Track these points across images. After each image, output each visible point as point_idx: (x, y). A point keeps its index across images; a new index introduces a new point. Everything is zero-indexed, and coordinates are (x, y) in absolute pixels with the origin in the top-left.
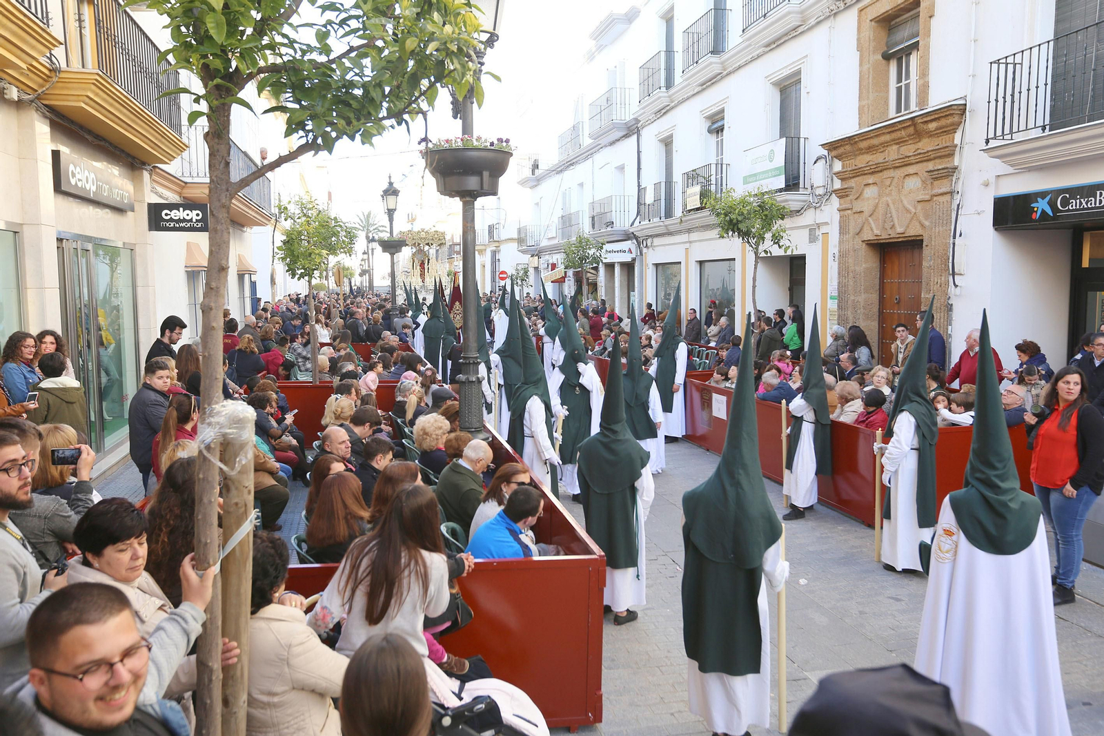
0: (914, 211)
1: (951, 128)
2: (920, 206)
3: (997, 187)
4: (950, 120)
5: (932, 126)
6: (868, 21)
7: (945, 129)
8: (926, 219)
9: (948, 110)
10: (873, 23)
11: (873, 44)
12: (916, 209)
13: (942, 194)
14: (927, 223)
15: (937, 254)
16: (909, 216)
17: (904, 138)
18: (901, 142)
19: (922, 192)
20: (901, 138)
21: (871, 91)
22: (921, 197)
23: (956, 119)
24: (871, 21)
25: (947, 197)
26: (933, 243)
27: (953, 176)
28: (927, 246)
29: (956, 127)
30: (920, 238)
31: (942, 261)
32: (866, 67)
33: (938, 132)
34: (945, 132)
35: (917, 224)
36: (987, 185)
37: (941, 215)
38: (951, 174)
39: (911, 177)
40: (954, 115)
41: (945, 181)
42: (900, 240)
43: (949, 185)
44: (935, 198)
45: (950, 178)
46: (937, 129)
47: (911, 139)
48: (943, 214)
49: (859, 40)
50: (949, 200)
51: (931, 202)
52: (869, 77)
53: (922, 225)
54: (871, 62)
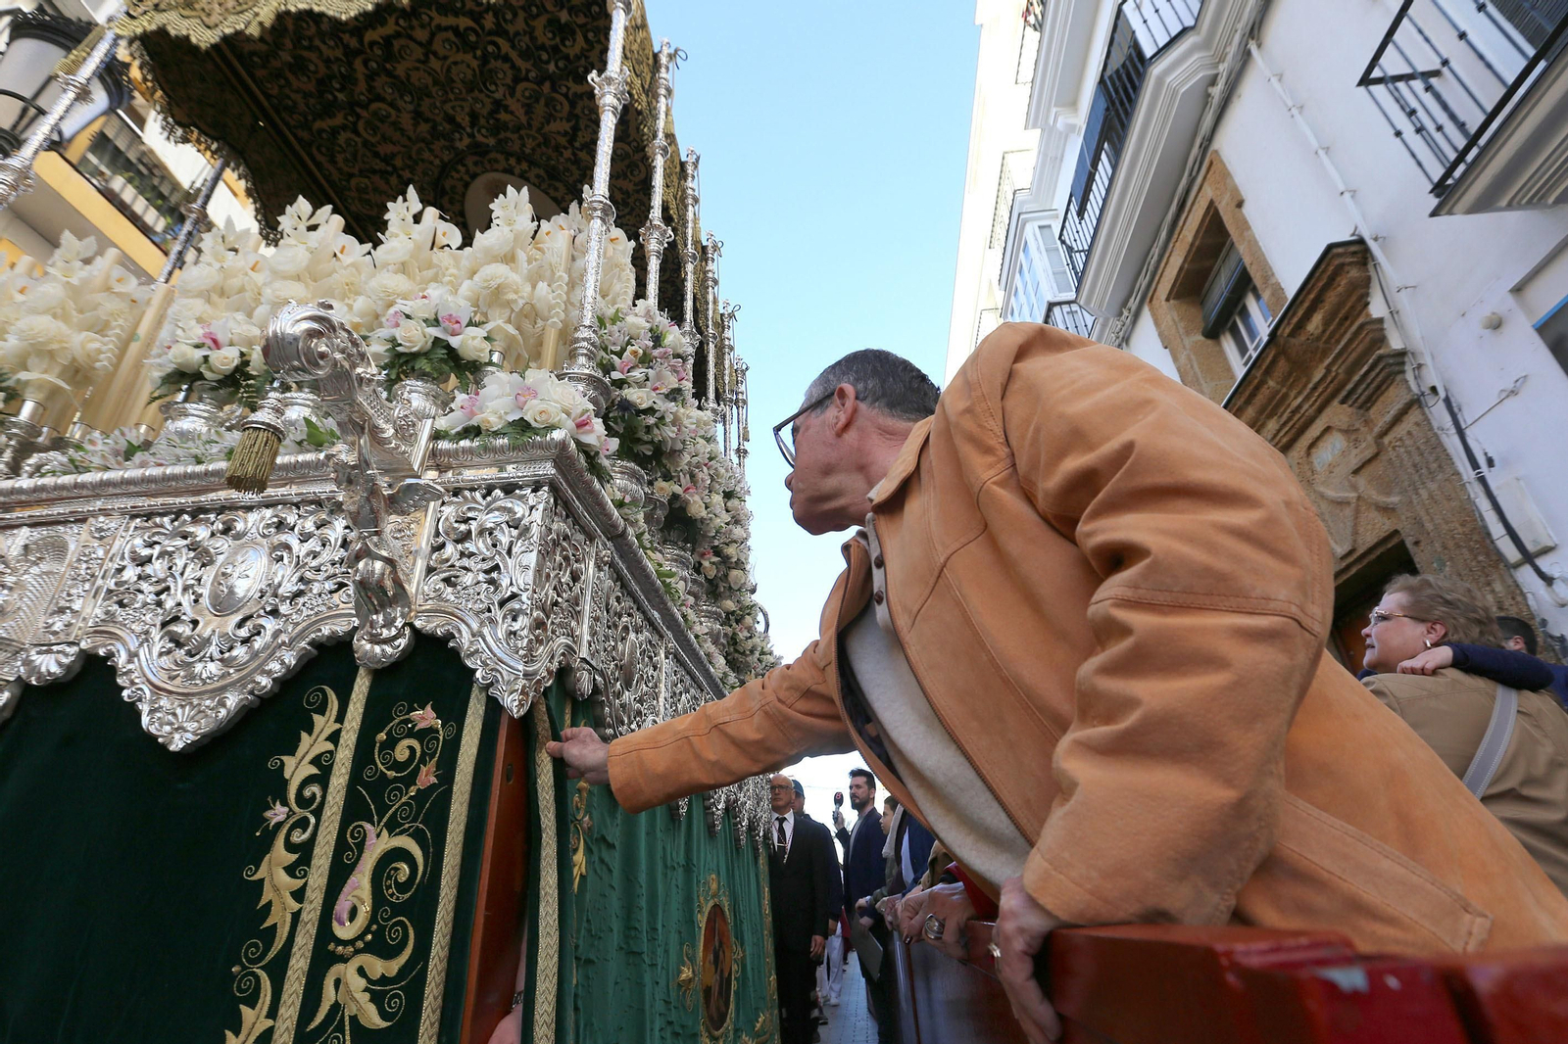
0: (1353, 495)
1: (1354, 298)
2: (1361, 481)
3: (1528, 310)
4: (1343, 282)
5: (1315, 324)
6: (1163, 303)
7: (1343, 312)
8: (1388, 494)
9: (1328, 265)
10: (1172, 301)
11: (1181, 325)
12: (1354, 488)
13: (1398, 419)
14: (1394, 499)
15: (1451, 544)
16: (1348, 512)
17: (1278, 392)
18: (1277, 406)
19: (1354, 452)
20: (1274, 397)
21: (1202, 382)
22: (1354, 461)
23: (1354, 273)
24: (1167, 300)
25: (1414, 416)
26: (1429, 526)
27: (1403, 372)
28: (1417, 543)
29: (1363, 291)
30: (1395, 541)
31: (1471, 550)
32: (1183, 358)
33: (1332, 328)
34: (1346, 318)
35: (1374, 515)
36: (1496, 325)
37: (1417, 459)
38: (1397, 368)
39: (1321, 444)
40: (1347, 268)
41: (1392, 392)
42: (1354, 570)
43: (1406, 391)
44: (1386, 440)
45: (1399, 378)
46: (1327, 323)
47: (1291, 388)
48: (1422, 454)
49: (1161, 335)
50: (1421, 417)
51: (1383, 457)
52: (1192, 367)
53: (1387, 510)
54: (1187, 347)
